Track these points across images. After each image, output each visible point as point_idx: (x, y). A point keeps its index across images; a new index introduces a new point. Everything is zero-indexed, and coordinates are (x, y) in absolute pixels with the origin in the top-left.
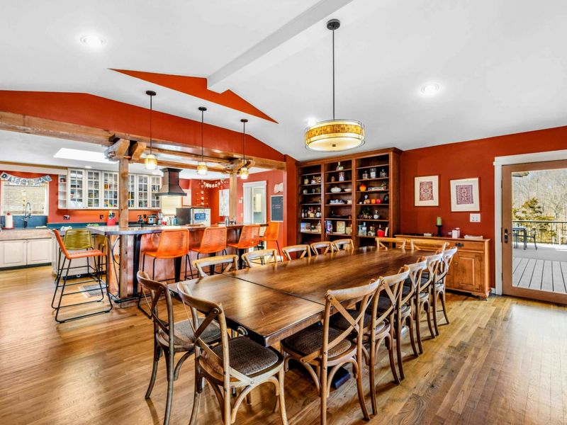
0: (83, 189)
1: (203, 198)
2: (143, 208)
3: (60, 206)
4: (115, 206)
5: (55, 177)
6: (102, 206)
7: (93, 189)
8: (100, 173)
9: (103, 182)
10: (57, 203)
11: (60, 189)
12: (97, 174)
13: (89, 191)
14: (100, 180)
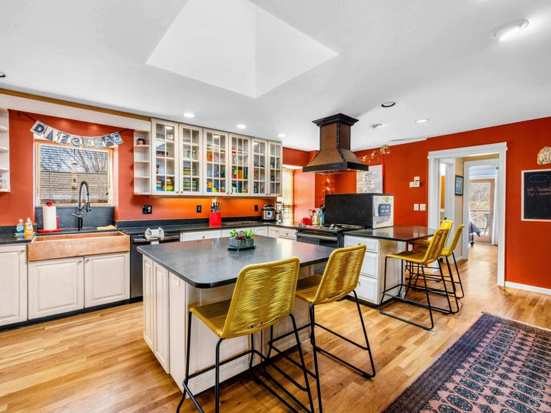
0: (176, 160)
1: (328, 181)
2: (259, 195)
3: (138, 190)
4: (222, 191)
5: (127, 133)
6: (203, 191)
7: (191, 160)
8: (200, 130)
9: (205, 147)
10: (132, 184)
11: (137, 157)
12: (195, 134)
13: (185, 162)
14: (200, 145)
